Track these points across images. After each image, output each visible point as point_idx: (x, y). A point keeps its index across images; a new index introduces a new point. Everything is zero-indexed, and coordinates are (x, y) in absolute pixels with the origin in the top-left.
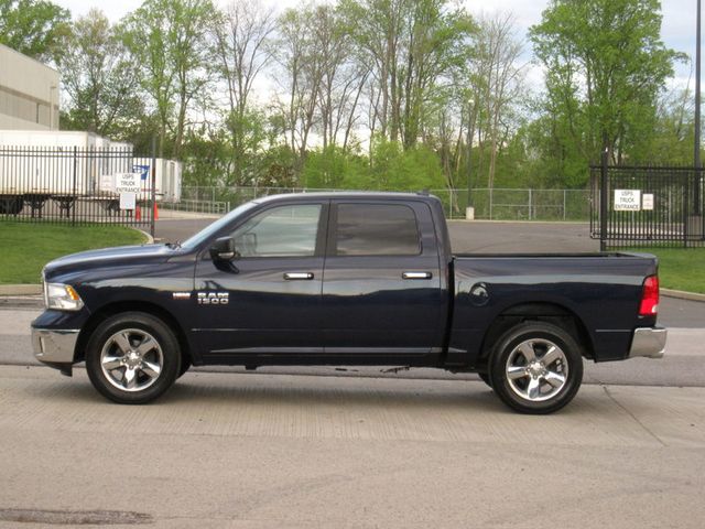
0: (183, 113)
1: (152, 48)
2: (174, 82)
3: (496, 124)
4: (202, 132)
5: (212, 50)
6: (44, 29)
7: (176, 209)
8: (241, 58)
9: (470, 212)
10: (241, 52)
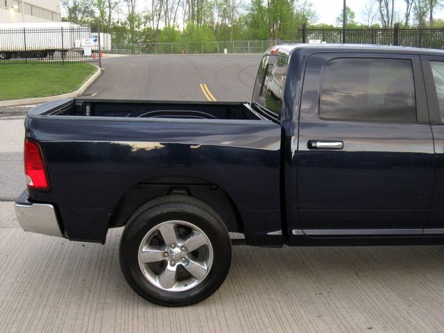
0: (110, 15)
2: (106, 3)
4: (118, 22)
7: (109, 53)
9: (226, 51)
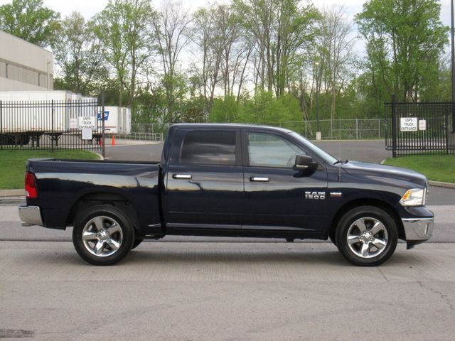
0: (134, 76)
1: (113, 35)
2: (127, 57)
3: (335, 78)
4: (147, 88)
5: (151, 36)
6: (44, 26)
7: (128, 138)
8: (170, 40)
9: (319, 135)
10: (170, 37)
